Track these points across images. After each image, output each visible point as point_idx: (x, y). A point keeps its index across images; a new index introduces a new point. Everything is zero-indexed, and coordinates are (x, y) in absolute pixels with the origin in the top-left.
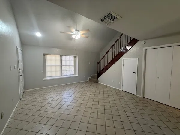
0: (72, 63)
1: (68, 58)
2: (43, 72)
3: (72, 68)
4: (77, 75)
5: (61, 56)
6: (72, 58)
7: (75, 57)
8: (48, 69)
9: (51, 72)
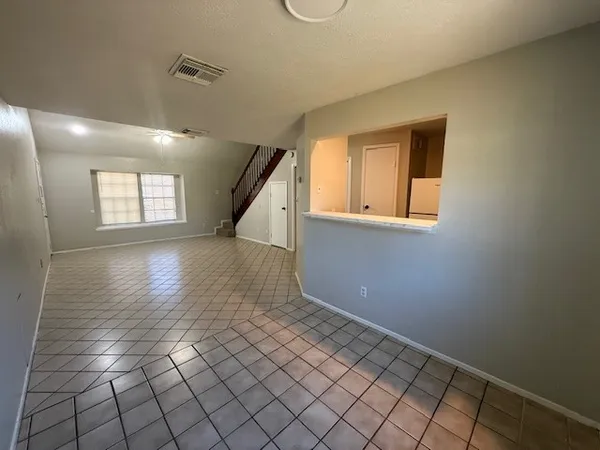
0: (170, 192)
1: (157, 178)
2: (93, 211)
3: (171, 204)
4: (184, 221)
5: (139, 175)
6: (169, 180)
7: (177, 177)
8: (105, 206)
9: (115, 212)
